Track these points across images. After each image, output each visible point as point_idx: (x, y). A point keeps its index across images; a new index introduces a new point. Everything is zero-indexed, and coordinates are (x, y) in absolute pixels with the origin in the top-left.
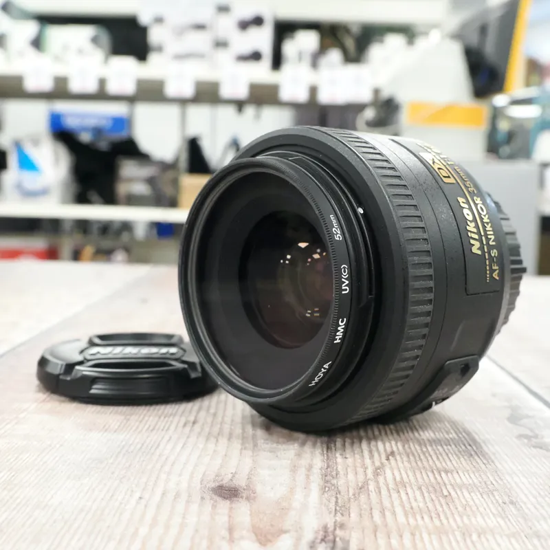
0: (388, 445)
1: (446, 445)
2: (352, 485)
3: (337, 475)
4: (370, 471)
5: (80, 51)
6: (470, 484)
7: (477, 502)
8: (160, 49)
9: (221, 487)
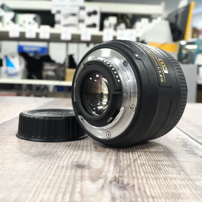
0: (139, 153)
1: (160, 153)
2: (126, 164)
3: (120, 161)
4: (132, 161)
5: (30, 23)
6: (168, 165)
7: (170, 170)
8: (59, 22)
9: (78, 165)
